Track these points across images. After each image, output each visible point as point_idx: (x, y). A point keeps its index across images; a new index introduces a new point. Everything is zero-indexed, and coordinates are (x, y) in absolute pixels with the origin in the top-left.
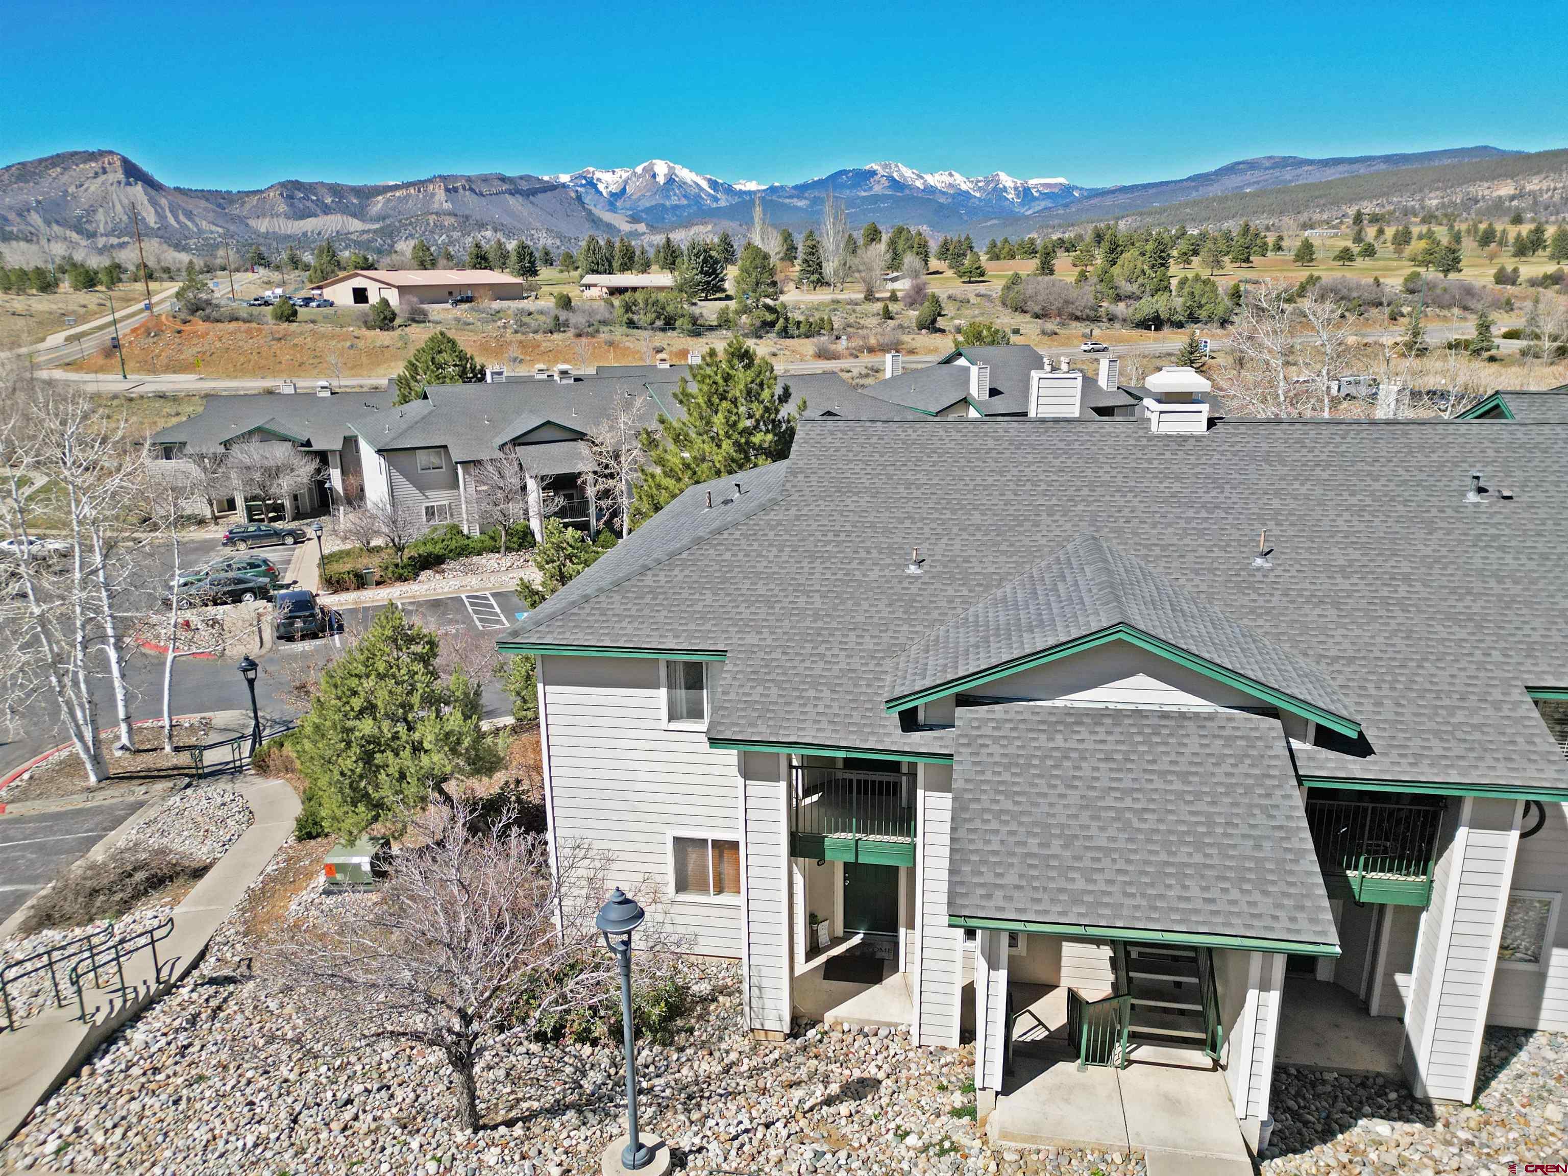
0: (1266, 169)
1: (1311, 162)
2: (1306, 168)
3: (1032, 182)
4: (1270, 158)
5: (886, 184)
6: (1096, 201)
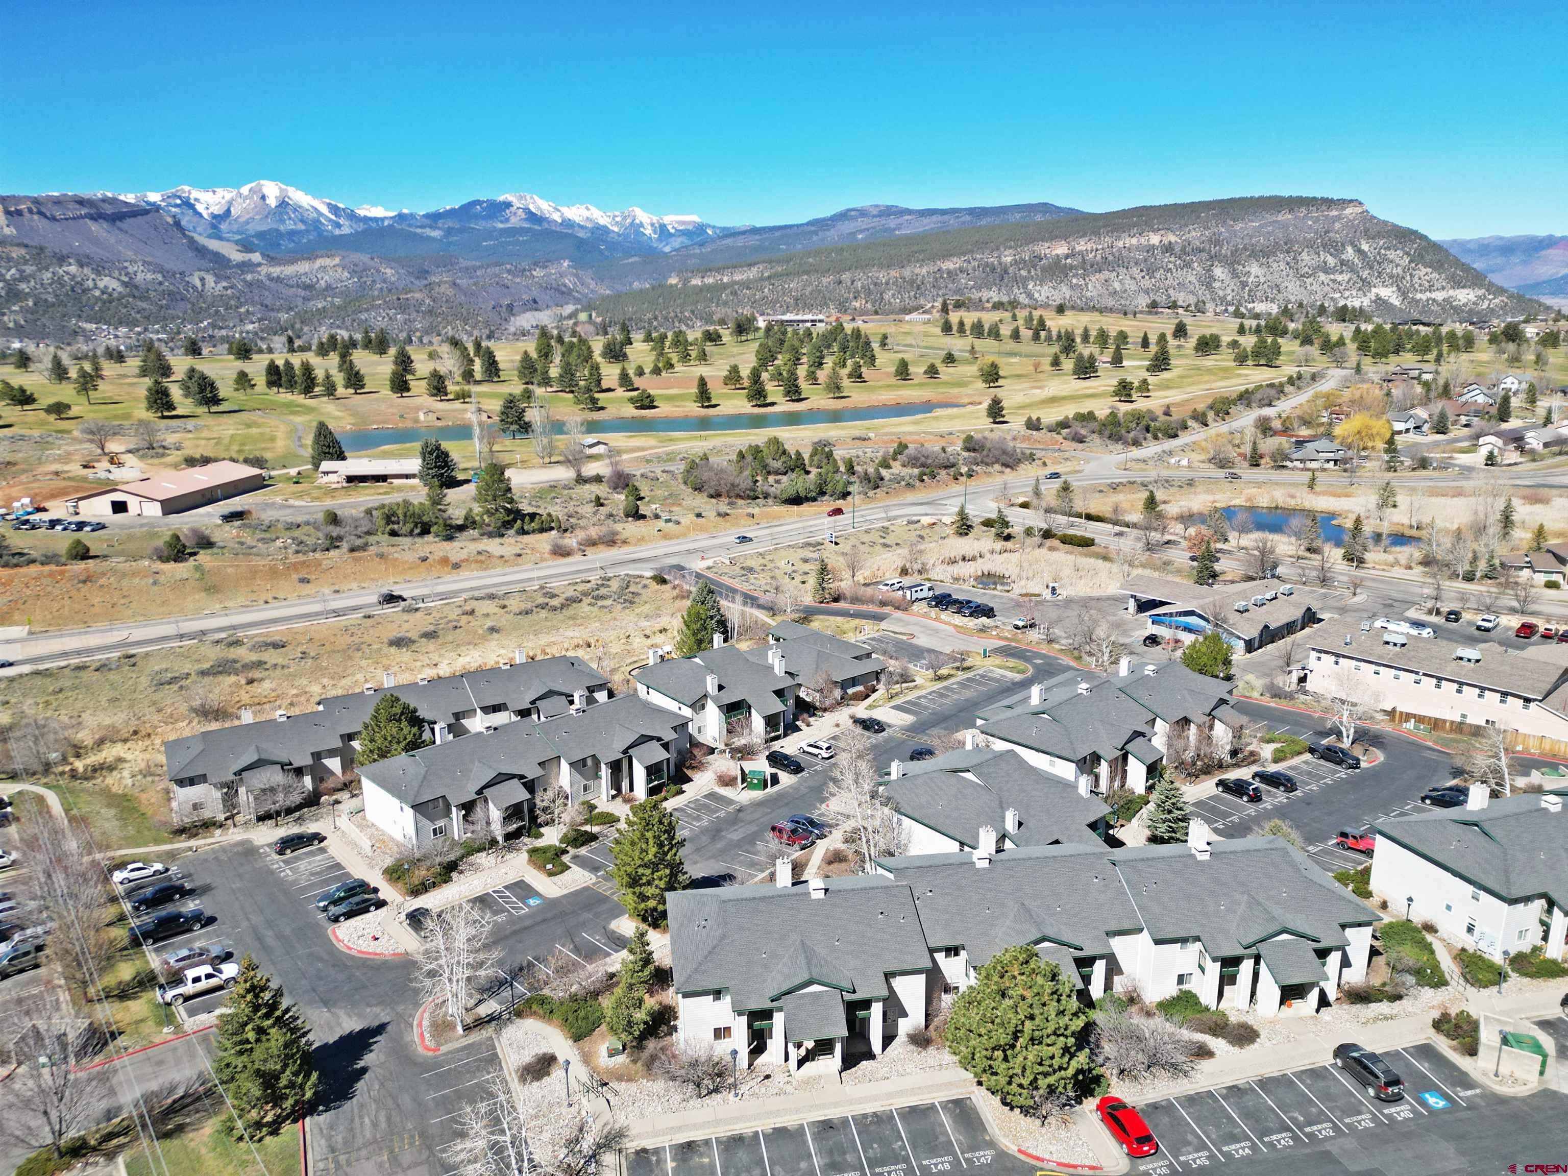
0: (874, 216)
1: (909, 212)
2: (906, 217)
3: (667, 219)
4: (877, 206)
5: (524, 216)
6: (729, 241)
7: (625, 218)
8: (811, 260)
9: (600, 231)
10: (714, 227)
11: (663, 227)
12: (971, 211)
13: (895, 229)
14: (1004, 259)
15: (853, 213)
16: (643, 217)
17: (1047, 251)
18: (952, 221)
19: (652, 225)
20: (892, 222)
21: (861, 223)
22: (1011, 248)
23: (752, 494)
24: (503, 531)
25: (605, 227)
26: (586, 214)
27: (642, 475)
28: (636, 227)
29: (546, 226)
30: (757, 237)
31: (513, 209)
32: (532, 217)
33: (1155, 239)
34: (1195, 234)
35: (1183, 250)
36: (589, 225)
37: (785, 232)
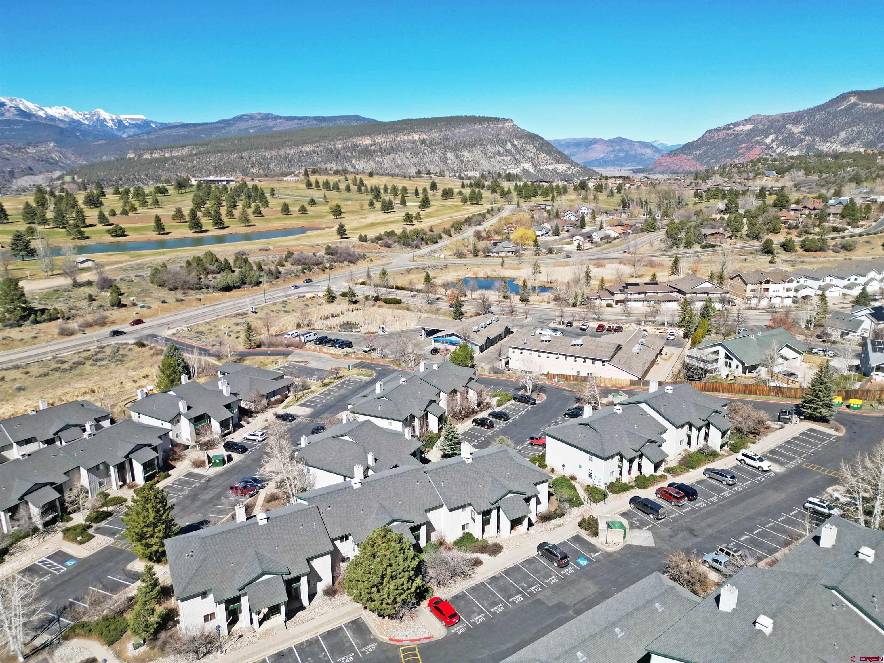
0: (259, 119)
1: (280, 118)
2: (278, 121)
3: (122, 117)
4: (260, 113)
5: (15, 112)
6: (167, 131)
7: (92, 116)
8: (222, 144)
9: (75, 124)
10: (155, 123)
11: (120, 122)
12: (316, 118)
13: (272, 128)
14: (337, 146)
15: (245, 117)
16: (105, 115)
17: (361, 142)
18: (305, 123)
19: (113, 120)
20: (270, 123)
21: (252, 123)
22: (340, 140)
23: (198, 286)
24: (21, 322)
25: (79, 121)
26: (65, 112)
27: (121, 279)
28: (102, 122)
29: (34, 119)
30: (186, 129)
31: (5, 107)
32: (22, 113)
33: (416, 137)
34: (436, 135)
35: (431, 143)
36: (67, 119)
37: (204, 127)
